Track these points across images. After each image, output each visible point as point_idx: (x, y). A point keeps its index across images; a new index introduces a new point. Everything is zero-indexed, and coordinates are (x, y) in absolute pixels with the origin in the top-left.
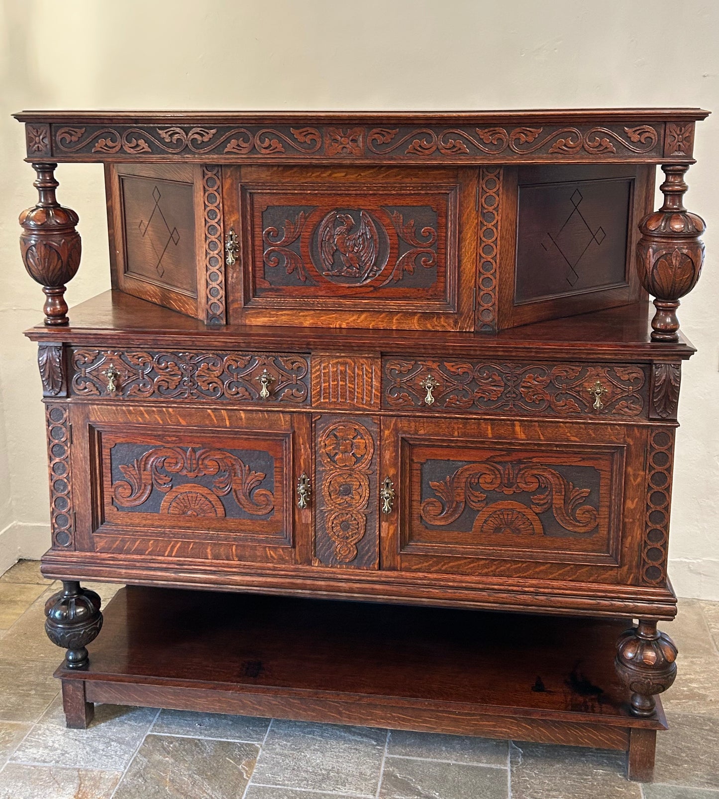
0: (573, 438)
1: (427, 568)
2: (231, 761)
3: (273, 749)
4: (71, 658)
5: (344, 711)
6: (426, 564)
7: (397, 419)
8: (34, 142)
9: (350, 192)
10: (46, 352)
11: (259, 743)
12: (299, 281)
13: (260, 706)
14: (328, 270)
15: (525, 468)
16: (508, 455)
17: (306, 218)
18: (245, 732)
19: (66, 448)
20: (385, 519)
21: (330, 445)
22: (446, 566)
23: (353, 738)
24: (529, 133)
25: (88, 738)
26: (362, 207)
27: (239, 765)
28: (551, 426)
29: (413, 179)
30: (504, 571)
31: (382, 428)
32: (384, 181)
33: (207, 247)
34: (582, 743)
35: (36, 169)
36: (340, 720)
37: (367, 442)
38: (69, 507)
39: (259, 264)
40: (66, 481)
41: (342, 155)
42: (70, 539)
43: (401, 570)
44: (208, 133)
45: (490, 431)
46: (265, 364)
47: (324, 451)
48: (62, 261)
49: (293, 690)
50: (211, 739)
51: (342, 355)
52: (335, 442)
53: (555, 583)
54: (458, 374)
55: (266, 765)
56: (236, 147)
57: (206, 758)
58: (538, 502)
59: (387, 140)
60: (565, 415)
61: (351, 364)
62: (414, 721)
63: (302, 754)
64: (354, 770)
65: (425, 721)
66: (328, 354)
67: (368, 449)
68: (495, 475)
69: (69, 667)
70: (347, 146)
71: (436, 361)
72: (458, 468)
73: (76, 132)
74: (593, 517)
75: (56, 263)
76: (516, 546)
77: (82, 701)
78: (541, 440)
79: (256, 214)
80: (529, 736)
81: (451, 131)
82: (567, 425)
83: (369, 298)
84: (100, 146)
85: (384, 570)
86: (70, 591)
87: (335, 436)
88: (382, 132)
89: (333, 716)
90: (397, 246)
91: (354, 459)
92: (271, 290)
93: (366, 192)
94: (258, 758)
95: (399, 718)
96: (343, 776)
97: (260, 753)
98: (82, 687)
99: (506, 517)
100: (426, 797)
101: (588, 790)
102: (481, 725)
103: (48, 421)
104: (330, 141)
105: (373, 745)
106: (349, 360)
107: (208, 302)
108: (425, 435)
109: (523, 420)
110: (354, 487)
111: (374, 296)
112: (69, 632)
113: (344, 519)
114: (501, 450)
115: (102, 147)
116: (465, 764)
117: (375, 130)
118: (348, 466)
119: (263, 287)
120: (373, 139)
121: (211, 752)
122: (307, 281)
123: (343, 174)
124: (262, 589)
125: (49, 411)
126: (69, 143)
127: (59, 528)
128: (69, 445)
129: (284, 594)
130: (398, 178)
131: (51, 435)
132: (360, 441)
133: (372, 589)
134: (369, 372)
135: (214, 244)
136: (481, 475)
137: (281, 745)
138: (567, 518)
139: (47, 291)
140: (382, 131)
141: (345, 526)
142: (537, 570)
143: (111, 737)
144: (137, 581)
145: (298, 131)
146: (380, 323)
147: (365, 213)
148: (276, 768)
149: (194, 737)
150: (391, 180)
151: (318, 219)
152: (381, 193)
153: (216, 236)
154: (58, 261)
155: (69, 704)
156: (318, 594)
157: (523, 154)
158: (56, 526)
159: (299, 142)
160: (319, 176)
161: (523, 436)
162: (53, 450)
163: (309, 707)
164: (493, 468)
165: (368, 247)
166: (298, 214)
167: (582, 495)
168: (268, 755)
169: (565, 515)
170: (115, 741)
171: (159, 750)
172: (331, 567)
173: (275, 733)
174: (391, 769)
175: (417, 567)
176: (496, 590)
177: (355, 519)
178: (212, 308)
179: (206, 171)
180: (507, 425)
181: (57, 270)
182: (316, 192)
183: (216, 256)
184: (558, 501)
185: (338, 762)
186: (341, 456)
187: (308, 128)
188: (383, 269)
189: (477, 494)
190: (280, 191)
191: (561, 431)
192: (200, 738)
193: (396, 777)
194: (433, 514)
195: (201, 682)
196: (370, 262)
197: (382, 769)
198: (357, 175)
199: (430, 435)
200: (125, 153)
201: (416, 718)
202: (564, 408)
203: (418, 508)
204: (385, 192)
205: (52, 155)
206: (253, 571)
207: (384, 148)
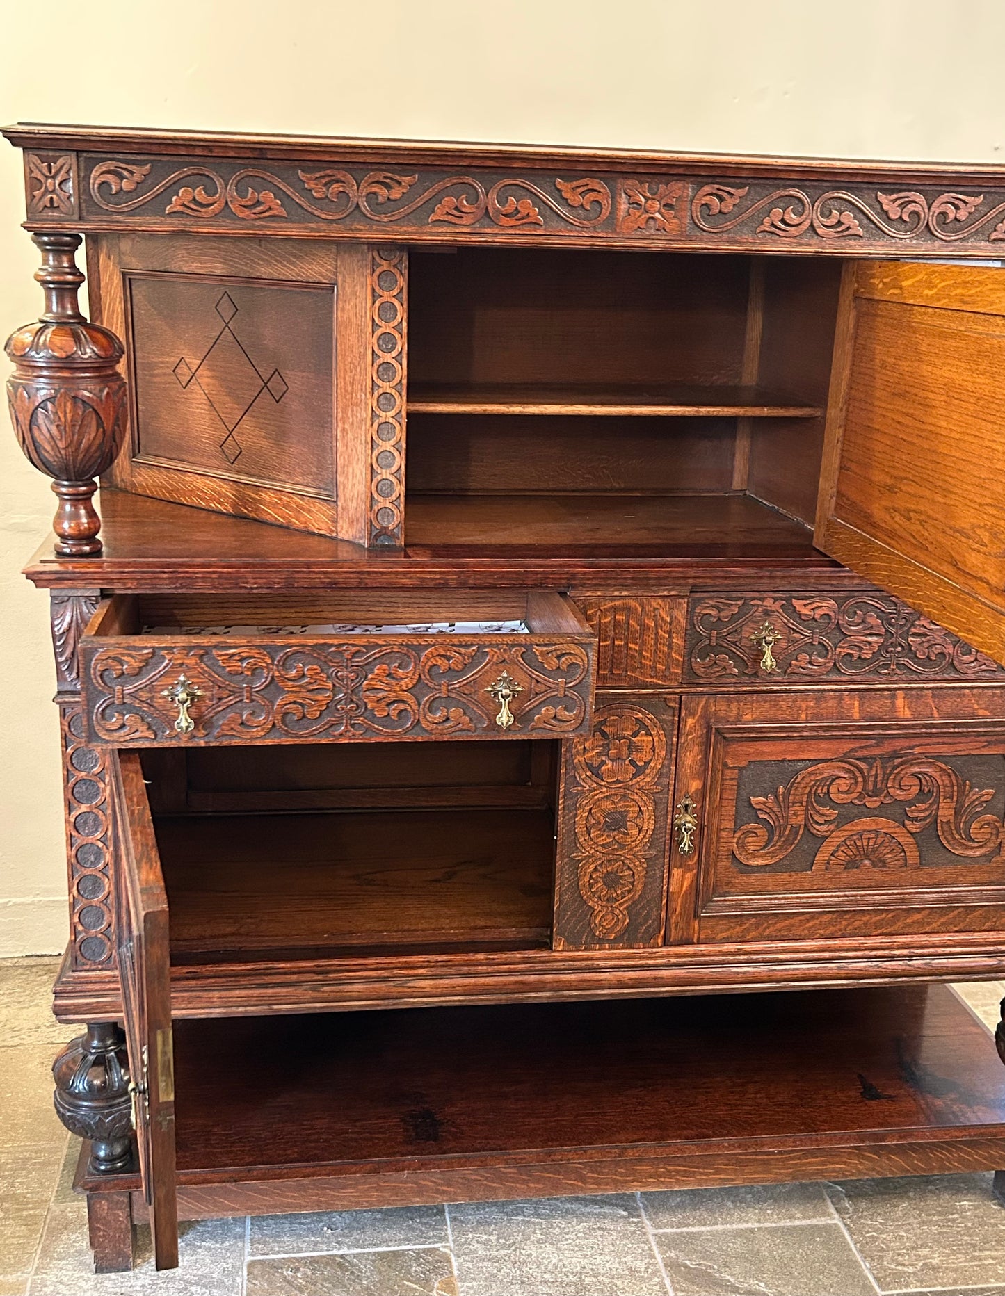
0: (981, 712)
1: (741, 935)
2: (415, 1286)
3: (471, 1252)
4: (102, 1154)
5: (590, 1175)
6: (738, 929)
7: (709, 699)
8: (43, 189)
10: (69, 609)
11: (444, 1244)
13: (449, 1186)
15: (901, 764)
16: (877, 745)
18: (411, 1228)
19: (102, 785)
20: (678, 864)
21: (593, 749)
22: (771, 928)
23: (588, 1210)
24: (961, 204)
25: (143, 1286)
27: (431, 1291)
28: (952, 694)
30: (859, 927)
31: (683, 715)
33: (375, 404)
34: (949, 1169)
35: (41, 245)
36: (582, 1189)
37: (656, 739)
38: (106, 892)
40: (100, 845)
41: (647, 233)
42: (107, 948)
43: (698, 943)
44: (399, 183)
45: (857, 710)
46: (504, 660)
47: (582, 759)
48: (104, 431)
49: (510, 1154)
50: (359, 1251)
51: (625, 593)
52: (601, 743)
53: (936, 938)
54: (814, 619)
55: (474, 1283)
56: (454, 212)
57: (368, 1288)
58: (916, 815)
59: (726, 206)
60: (973, 677)
61: (637, 610)
62: (701, 1174)
63: (523, 1252)
64: (617, 1266)
65: (718, 1172)
66: (599, 593)
67: (657, 750)
68: (856, 778)
69: (98, 1170)
71: (781, 599)
72: (798, 772)
73: (132, 173)
74: (994, 832)
75: (93, 435)
76: (878, 887)
77: (126, 1224)
78: (933, 718)
80: (874, 1170)
81: (836, 195)
82: (976, 691)
84: (180, 202)
85: (671, 945)
86: (102, 1040)
87: (604, 734)
88: (720, 193)
89: (571, 1185)
91: (631, 770)
94: (456, 1273)
95: (677, 1172)
96: (607, 1280)
97: (455, 1264)
98: (126, 1200)
99: (865, 844)
100: (748, 1292)
101: (966, 1238)
102: (804, 1164)
103: (65, 738)
104: (626, 206)
105: (623, 1217)
106: (632, 603)
107: (371, 506)
108: (753, 721)
109: (911, 689)
110: (631, 815)
112: (111, 1113)
113: (610, 869)
114: (867, 737)
115: (186, 203)
116: (774, 1225)
117: (707, 189)
118: (620, 782)
120: (704, 205)
121: (372, 1275)
124: (467, 998)
125: (68, 718)
126: (117, 193)
127: (87, 929)
128: (107, 781)
129: (503, 1002)
131: (72, 764)
132: (645, 738)
133: (655, 978)
134: (666, 622)
135: (386, 398)
136: (834, 780)
137: (483, 1242)
138: (957, 837)
139: (64, 490)
140: (718, 189)
141: (611, 881)
142: (908, 921)
143: (186, 1278)
144: (241, 1009)
145: (569, 185)
148: (494, 1284)
149: (330, 1253)
153: (393, 383)
154: (97, 430)
155: (101, 1233)
156: (564, 996)
157: (949, 241)
158: (80, 928)
159: (570, 205)
161: (908, 714)
162: (75, 790)
163: (531, 1176)
164: (852, 768)
167: (982, 799)
168: (470, 1265)
169: (954, 832)
170: (196, 1284)
171: (281, 1288)
172: (585, 949)
173: (462, 1222)
174: (672, 1255)
175: (724, 935)
176: (850, 958)
177: (629, 868)
178: (379, 518)
179: (377, 259)
180: (884, 697)
181: (94, 448)
183: (391, 420)
184: (946, 811)
185: (585, 1256)
186: (609, 766)
187: (586, 181)
189: (824, 810)
191: (965, 701)
192: (341, 1252)
193: (686, 1266)
194: (752, 848)
195: (351, 1163)
197: (659, 1257)
199: (761, 722)
200: (233, 216)
201: (704, 1168)
202: (972, 665)
203: (729, 841)
205: (81, 219)
206: (452, 971)
207: (721, 221)
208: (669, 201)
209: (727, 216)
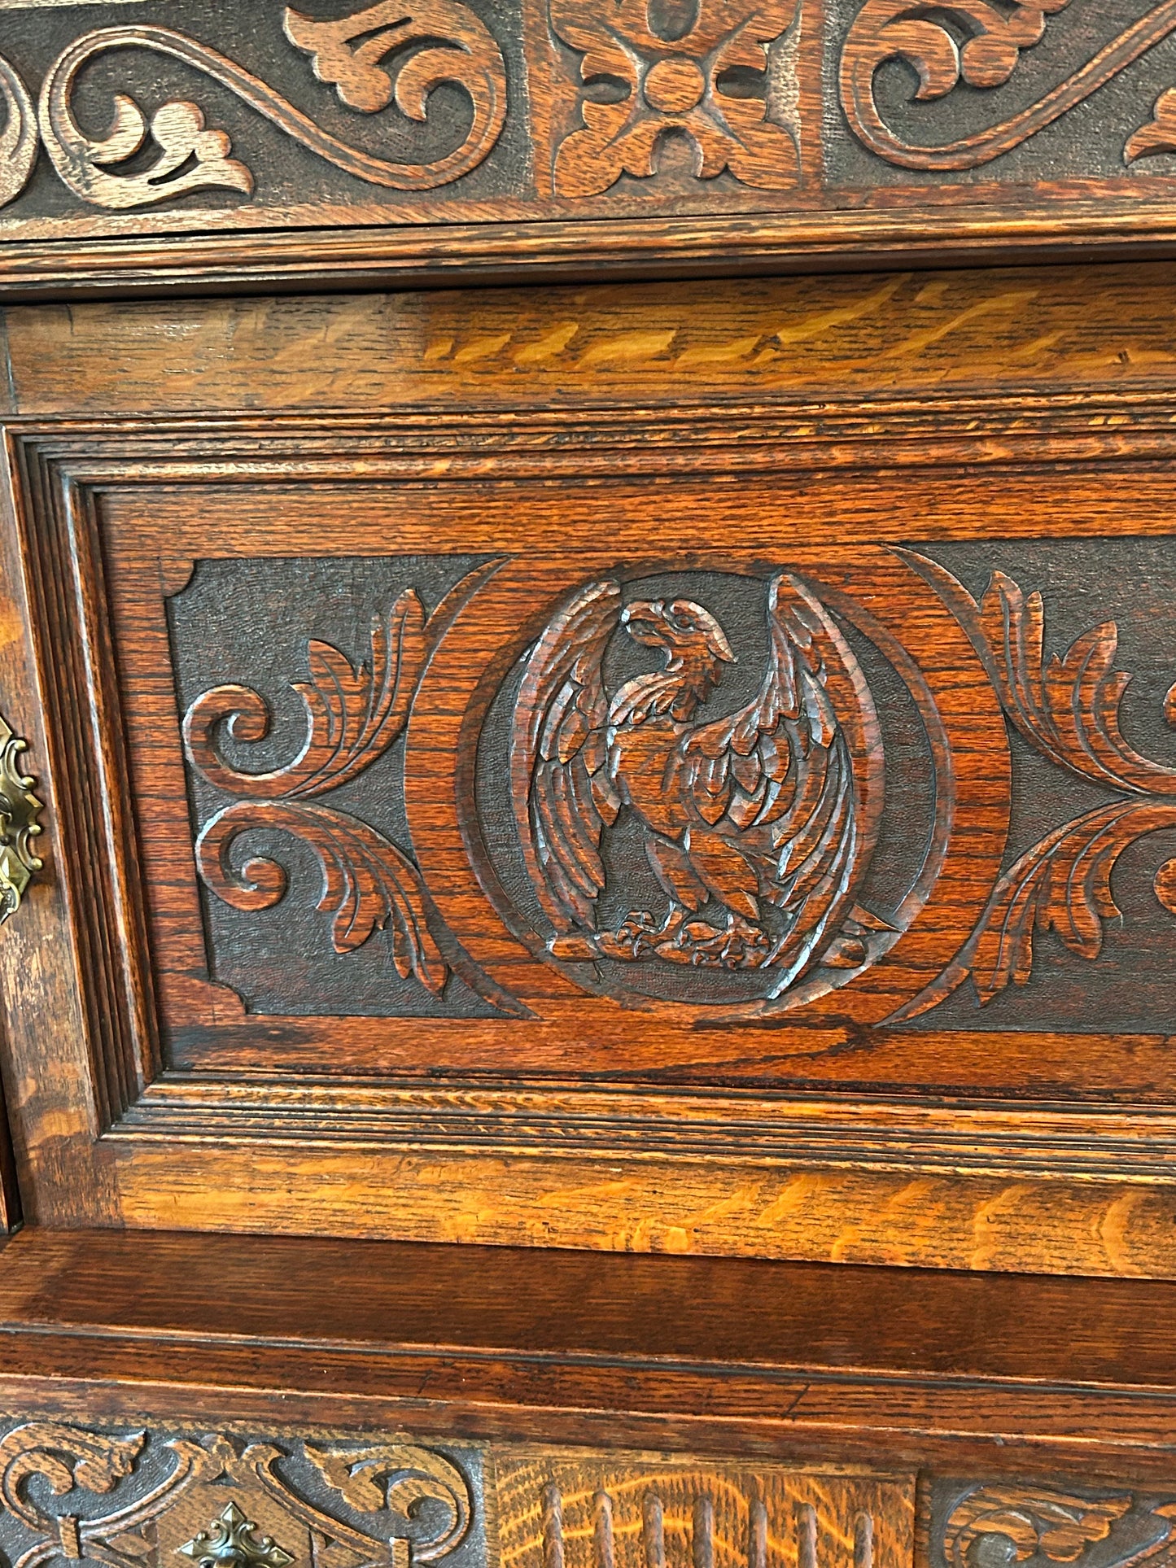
9: (699, 461)
12: (408, 987)
14: (575, 927)
17: (430, 631)
26: (781, 556)
29: (1134, 358)
32: (933, 378)
39: (173, 897)
41: (656, 194)
46: (224, 1475)
61: (732, 1503)
70: (694, 121)
79: (127, 610)
83: (821, 1090)
90: (998, 789)
92: (254, 1037)
93: (805, 456)
104: (570, 92)
106: (717, 1486)
111: (853, 1075)
119: (204, 1019)
120: (889, 60)
122: (457, 986)
123: (659, 342)
130: (1029, 351)
134: (841, 1550)
146: (891, 1233)
147: (800, 590)
150: (986, 371)
151: (502, 633)
152: (906, 456)
159: (346, 109)
160: (503, 359)
165: (815, 794)
166: (380, 607)
182: (489, 464)
188: (905, 921)
190: (263, 469)
196: (827, 885)
198: (747, 344)
204: (935, 452)
207: (968, 124)
208: (744, 58)
209: (996, 99)
